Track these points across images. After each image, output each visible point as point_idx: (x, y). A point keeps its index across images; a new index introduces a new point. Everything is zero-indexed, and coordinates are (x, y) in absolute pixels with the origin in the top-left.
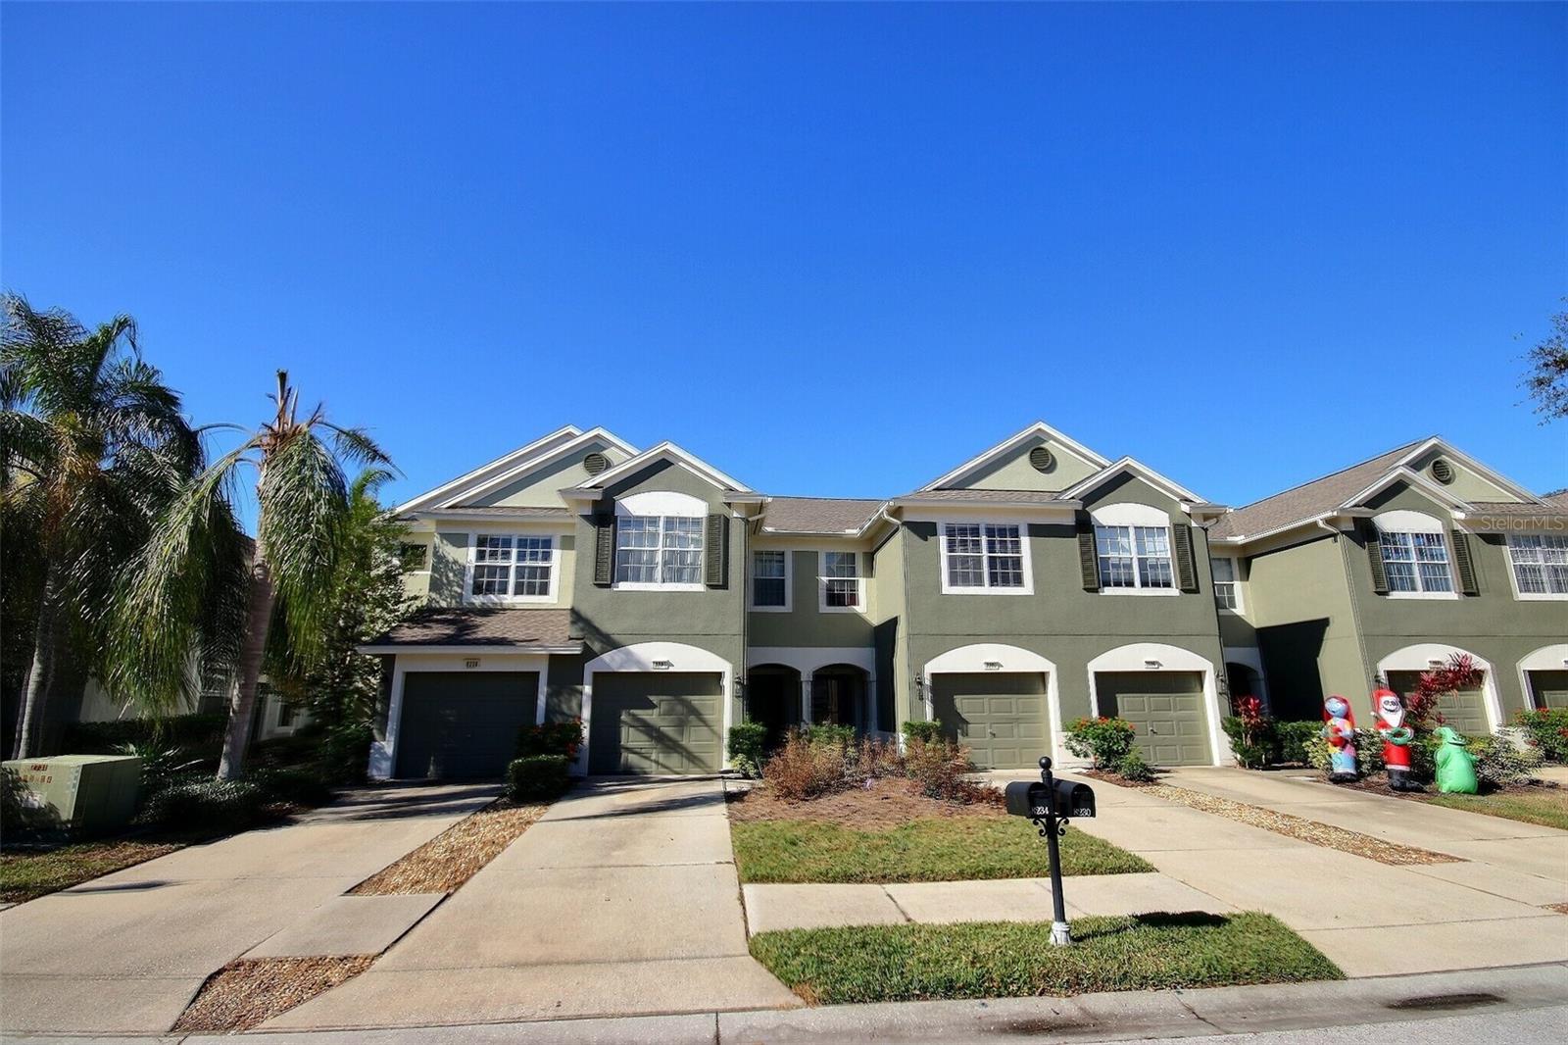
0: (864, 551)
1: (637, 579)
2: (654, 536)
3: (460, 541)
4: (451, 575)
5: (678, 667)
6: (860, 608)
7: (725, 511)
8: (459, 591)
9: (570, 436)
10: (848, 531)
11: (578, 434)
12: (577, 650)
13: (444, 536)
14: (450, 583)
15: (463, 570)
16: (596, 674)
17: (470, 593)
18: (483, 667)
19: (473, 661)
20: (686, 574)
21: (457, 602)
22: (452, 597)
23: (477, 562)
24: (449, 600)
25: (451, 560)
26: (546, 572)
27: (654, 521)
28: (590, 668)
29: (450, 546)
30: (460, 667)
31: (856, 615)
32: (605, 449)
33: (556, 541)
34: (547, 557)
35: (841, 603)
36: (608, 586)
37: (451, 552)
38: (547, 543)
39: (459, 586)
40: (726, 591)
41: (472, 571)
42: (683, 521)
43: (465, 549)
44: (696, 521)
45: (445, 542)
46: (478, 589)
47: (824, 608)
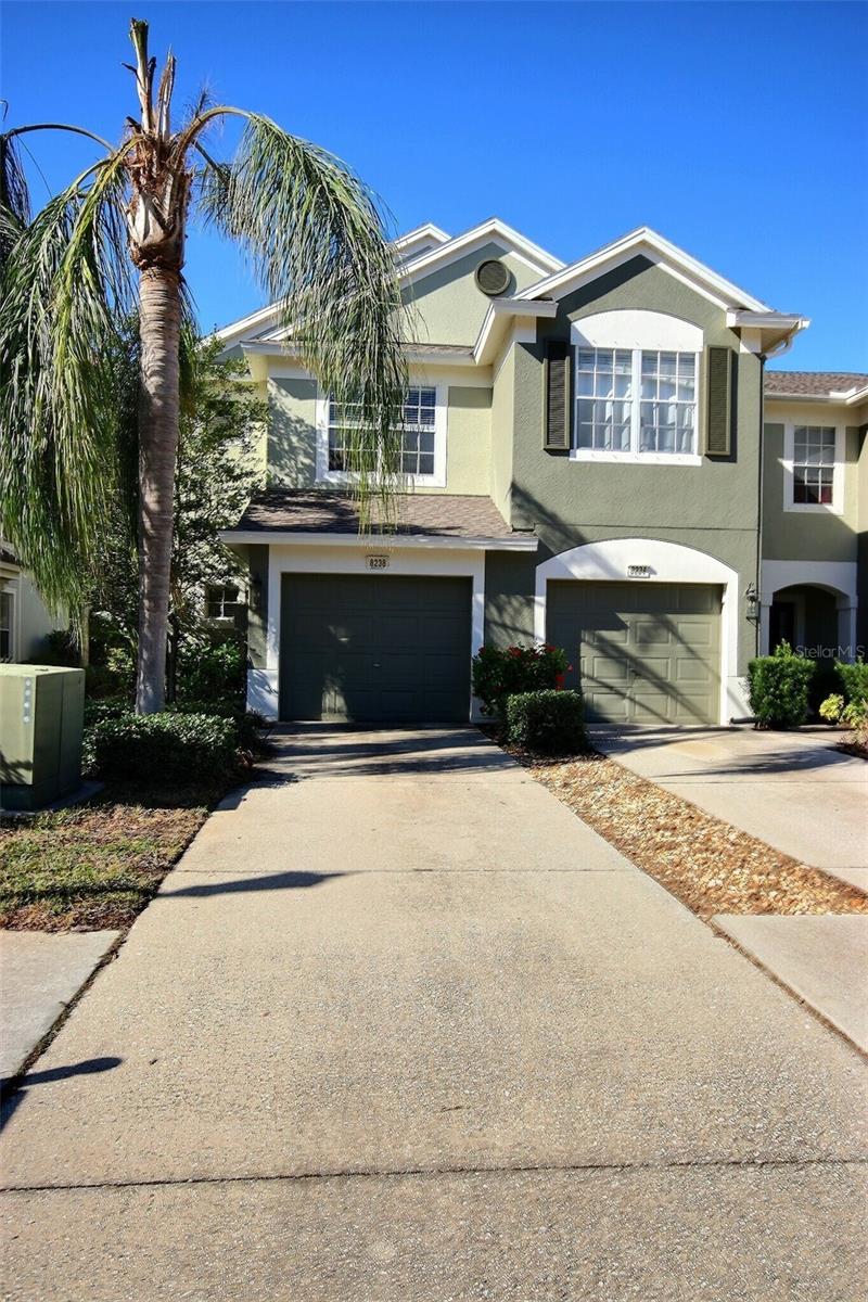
0: (850, 425)
1: (601, 445)
2: (624, 380)
3: (302, 390)
4: (294, 439)
5: (663, 575)
6: (836, 507)
7: (730, 341)
8: (307, 461)
9: (428, 244)
10: (834, 395)
11: (443, 240)
12: (530, 545)
13: (281, 383)
14: (293, 449)
15: (311, 435)
16: (550, 582)
17: (326, 467)
18: (394, 568)
19: (380, 558)
20: (672, 437)
21: (305, 479)
22: (299, 471)
23: (330, 424)
24: (294, 475)
25: (293, 418)
26: (428, 440)
27: (625, 357)
28: (544, 572)
29: (290, 398)
30: (361, 567)
31: (832, 518)
32: (505, 253)
33: (442, 395)
34: (429, 417)
35: (813, 500)
36: (566, 453)
37: (293, 407)
38: (430, 398)
39: (307, 455)
40: (734, 464)
41: (325, 437)
42: (668, 358)
43: (314, 401)
44: (687, 359)
45: (284, 392)
46: (336, 464)
47: (790, 506)
